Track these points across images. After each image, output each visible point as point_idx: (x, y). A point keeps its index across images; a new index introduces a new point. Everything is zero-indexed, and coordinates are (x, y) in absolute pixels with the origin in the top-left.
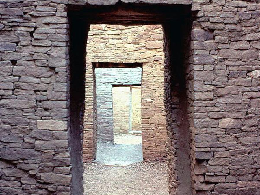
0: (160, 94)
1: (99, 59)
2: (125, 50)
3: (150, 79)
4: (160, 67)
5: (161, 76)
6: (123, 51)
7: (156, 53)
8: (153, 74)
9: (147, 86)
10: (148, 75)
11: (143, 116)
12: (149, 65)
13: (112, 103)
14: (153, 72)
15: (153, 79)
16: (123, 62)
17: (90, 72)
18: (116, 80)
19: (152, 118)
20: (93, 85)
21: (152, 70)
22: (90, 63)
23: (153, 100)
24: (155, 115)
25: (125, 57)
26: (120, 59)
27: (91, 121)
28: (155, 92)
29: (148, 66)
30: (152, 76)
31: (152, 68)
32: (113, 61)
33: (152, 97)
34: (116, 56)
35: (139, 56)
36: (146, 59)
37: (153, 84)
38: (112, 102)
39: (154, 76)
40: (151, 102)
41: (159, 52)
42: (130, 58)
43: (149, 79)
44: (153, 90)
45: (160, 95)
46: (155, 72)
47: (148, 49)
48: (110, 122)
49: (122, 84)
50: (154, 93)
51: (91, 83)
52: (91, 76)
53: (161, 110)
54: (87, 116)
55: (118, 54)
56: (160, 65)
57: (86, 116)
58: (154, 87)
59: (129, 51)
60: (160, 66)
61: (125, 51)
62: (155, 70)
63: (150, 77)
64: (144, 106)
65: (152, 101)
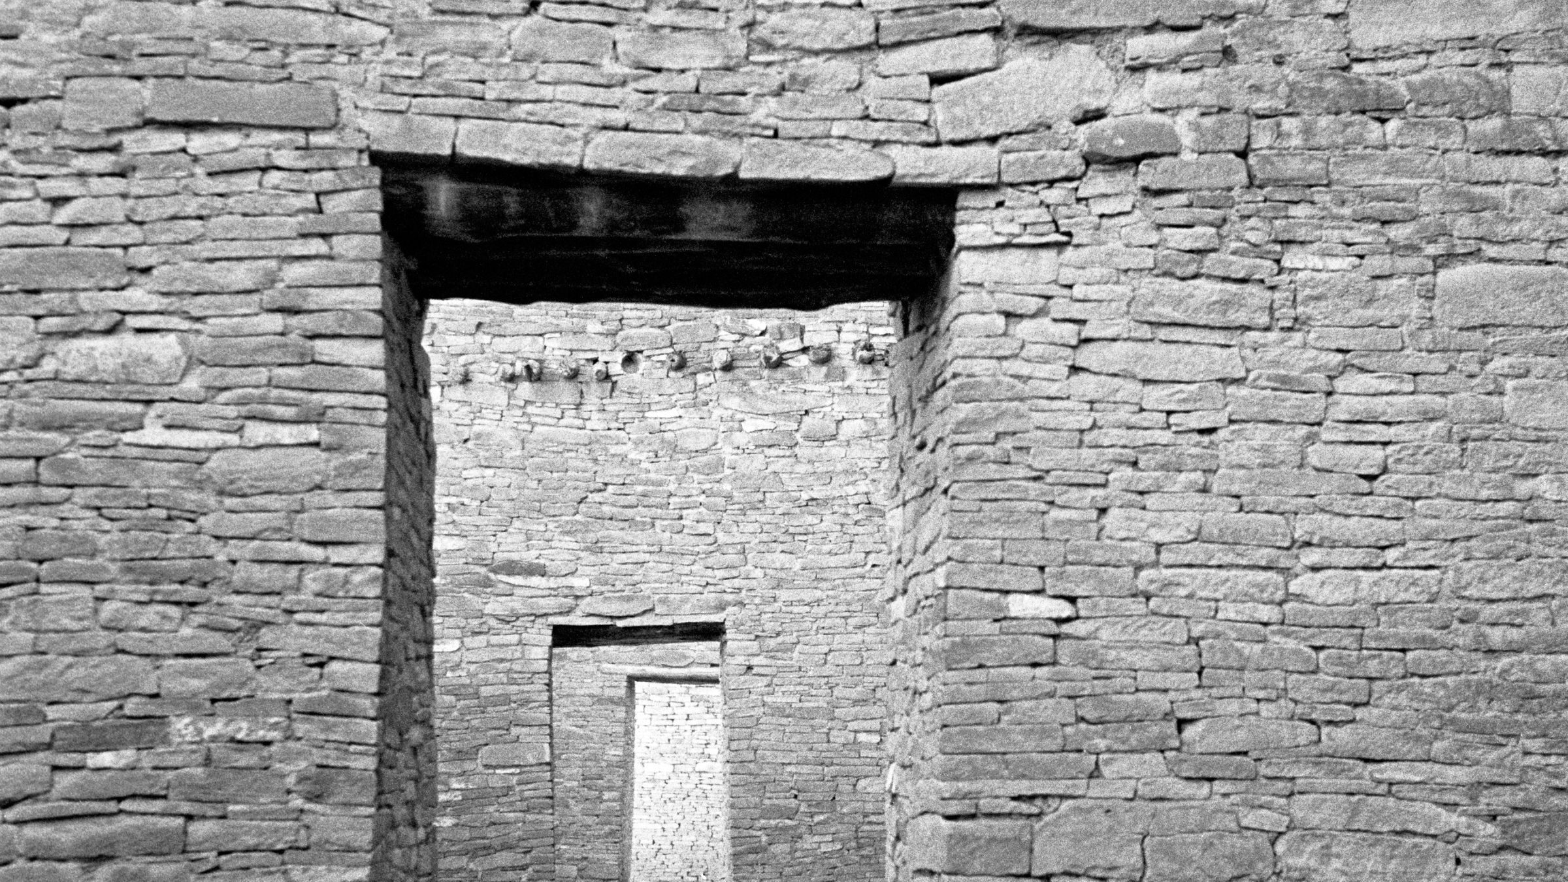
0: (1158, 536)
1: (465, 126)
2: (761, 32)
3: (1044, 371)
4: (1154, 238)
5: (1163, 333)
6: (741, 47)
7: (1107, 79)
8: (1076, 311)
9: (1008, 444)
10: (1024, 329)
11: (964, 786)
12: (1030, 215)
13: (551, 735)
14: (1078, 292)
15: (1075, 369)
16: (737, 167)
17: (356, 272)
18: (577, 597)
19: (1067, 804)
20: (382, 417)
21: (1067, 275)
22: (350, 161)
23: (1072, 600)
24: (1095, 774)
25: (759, 115)
26: (706, 139)
27: (349, 850)
28: (1094, 514)
29: (1016, 229)
30: (1069, 332)
31: (1060, 246)
32: (628, 155)
33: (1060, 576)
34: (662, 100)
35: (921, 113)
36: (993, 140)
37: (1073, 422)
38: (550, 726)
39: (1087, 332)
40: (1053, 628)
41: (1138, 68)
42: (819, 129)
43: (1025, 369)
44: (1074, 493)
45: (1159, 547)
46: (1093, 292)
47: (1025, 30)
48: (534, 842)
49: (608, 622)
50: (1084, 523)
51: (362, 401)
52: (358, 319)
53: (1166, 716)
54: (301, 780)
55: (689, 81)
56: (1160, 217)
57: (291, 781)
58: (1088, 455)
59: (806, 43)
60: (1159, 227)
61: (769, 47)
62: (1097, 272)
63: (1033, 351)
64: (980, 675)
65: (1059, 621)
